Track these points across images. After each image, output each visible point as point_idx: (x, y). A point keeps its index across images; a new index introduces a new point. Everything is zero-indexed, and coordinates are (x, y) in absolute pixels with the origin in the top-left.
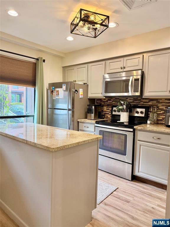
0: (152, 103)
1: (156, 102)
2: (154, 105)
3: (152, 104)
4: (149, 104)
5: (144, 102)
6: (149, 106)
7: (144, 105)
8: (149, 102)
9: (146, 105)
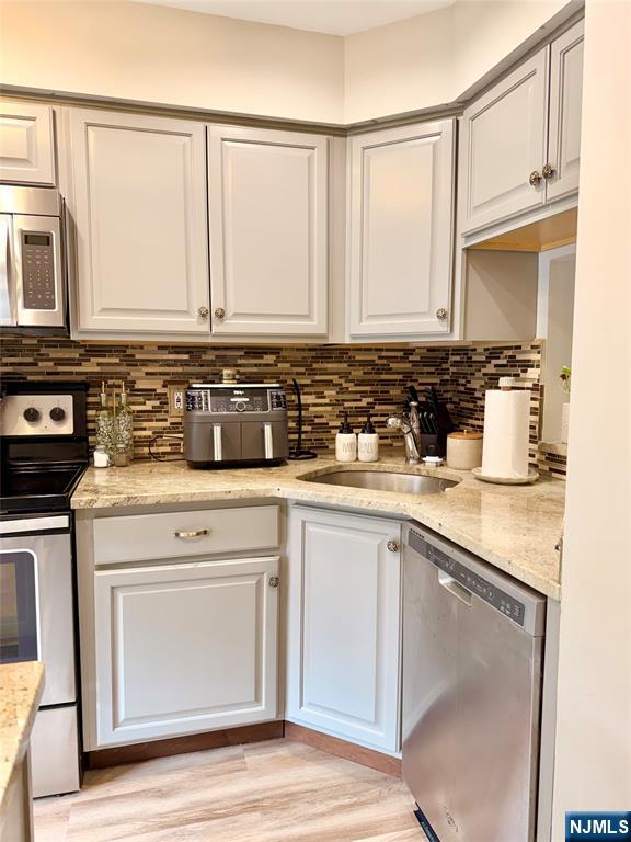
0: (99, 364)
1: (117, 360)
2: (112, 375)
3: (98, 369)
4: (87, 368)
5: (59, 362)
6: (83, 378)
7: (58, 373)
8: (85, 358)
9: (71, 373)
